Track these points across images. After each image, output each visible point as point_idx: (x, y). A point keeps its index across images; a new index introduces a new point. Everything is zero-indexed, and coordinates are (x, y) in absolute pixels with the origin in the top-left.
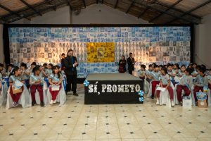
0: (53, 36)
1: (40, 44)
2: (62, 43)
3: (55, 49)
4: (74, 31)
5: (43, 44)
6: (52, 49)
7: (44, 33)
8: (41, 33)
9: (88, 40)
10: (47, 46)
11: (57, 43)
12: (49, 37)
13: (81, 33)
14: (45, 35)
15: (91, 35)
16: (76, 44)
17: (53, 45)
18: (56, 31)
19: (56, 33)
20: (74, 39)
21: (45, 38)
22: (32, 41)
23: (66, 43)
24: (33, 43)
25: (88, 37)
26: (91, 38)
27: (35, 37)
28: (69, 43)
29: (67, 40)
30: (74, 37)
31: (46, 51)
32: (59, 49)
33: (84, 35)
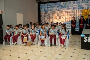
0: (62, 7)
1: (55, 12)
2: (67, 10)
3: (63, 14)
4: (74, 3)
5: (57, 12)
6: (61, 14)
8: (55, 6)
9: (83, 8)
10: (59, 13)
11: (64, 11)
12: (60, 8)
13: (79, 4)
14: (58, 7)
15: (86, 5)
16: (75, 11)
17: (62, 12)
18: (64, 4)
19: (64, 5)
20: (74, 8)
21: (57, 8)
23: (69, 10)
24: (51, 12)
25: (83, 6)
26: (85, 6)
27: (52, 8)
28: (71, 10)
31: (58, 15)
32: (65, 14)
33: (81, 4)
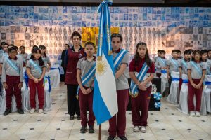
0: (36, 18)
1: (18, 28)
2: (49, 27)
3: (39, 35)
4: (65, 11)
5: (23, 28)
6: (35, 35)
7: (24, 13)
8: (20, 13)
9: (84, 24)
10: (28, 31)
11: (42, 27)
12: (31, 19)
13: (74, 14)
14: (26, 16)
15: (89, 18)
16: (67, 29)
17: (36, 30)
18: (40, 11)
19: (40, 14)
20: (65, 23)
21: (25, 20)
22: (7, 24)
23: (53, 27)
24: (9, 27)
25: (83, 19)
26: (88, 21)
27: (12, 18)
28: (58, 27)
29: (55, 23)
30: (65, 19)
31: (27, 37)
32: (44, 35)
33: (79, 16)
